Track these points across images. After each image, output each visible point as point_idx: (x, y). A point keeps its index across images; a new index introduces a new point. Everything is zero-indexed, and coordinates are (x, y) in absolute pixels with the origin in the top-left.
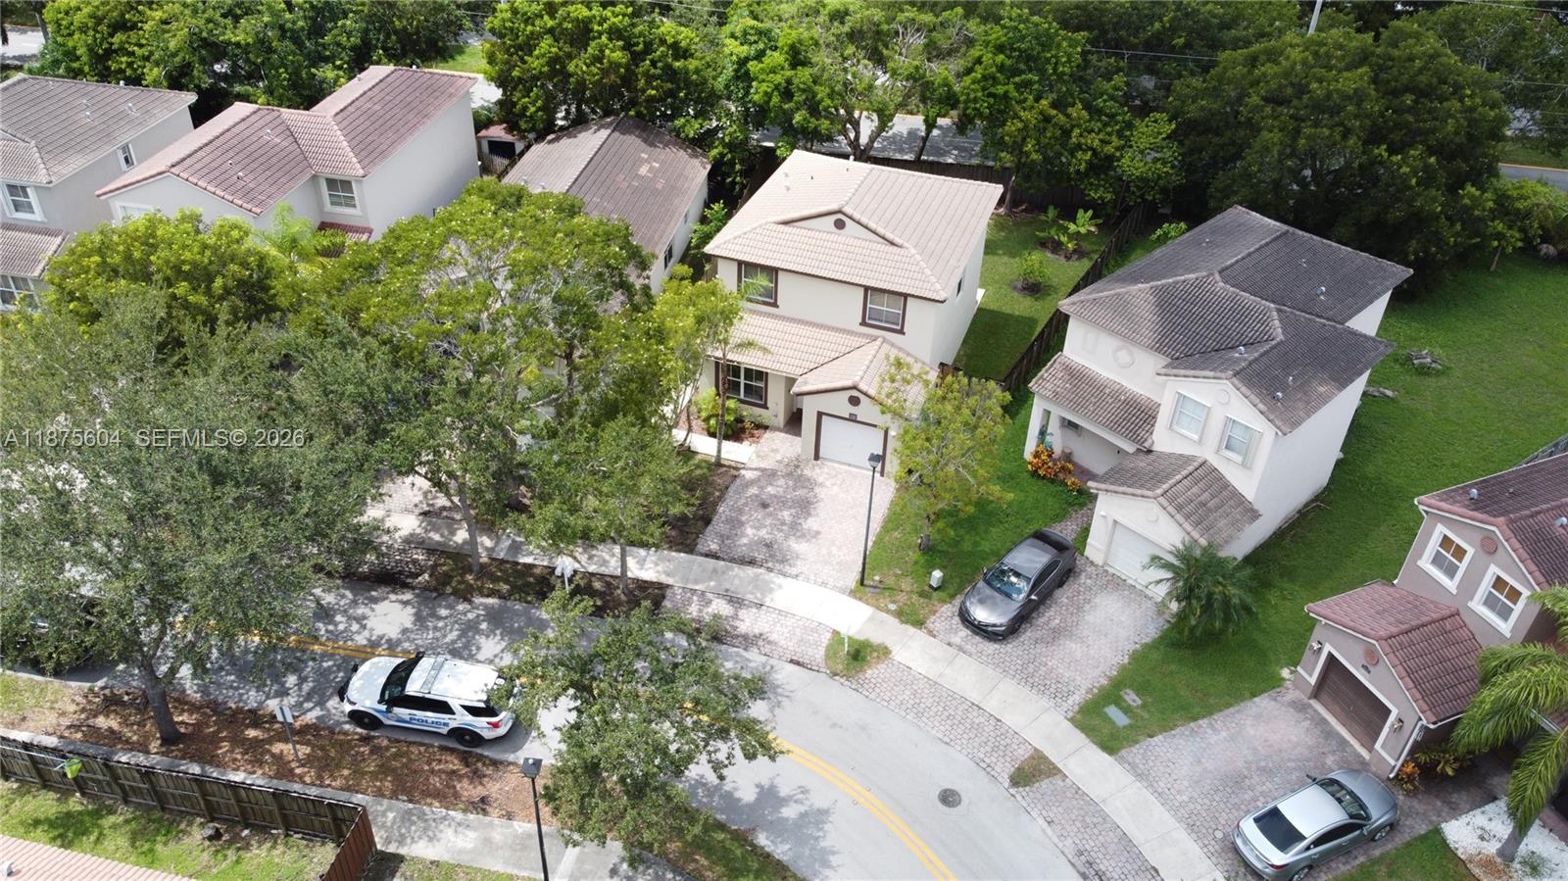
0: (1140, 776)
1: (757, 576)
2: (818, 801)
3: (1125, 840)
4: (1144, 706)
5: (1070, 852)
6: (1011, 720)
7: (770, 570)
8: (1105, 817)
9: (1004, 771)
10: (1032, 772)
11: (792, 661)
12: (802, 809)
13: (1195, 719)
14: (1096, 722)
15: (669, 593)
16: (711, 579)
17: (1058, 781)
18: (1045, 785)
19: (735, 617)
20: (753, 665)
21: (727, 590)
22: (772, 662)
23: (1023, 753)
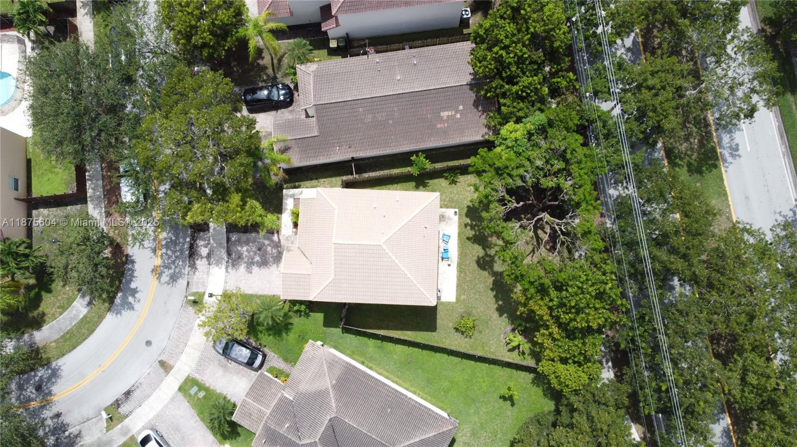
0: (173, 399)
1: (223, 259)
2: (136, 306)
3: (148, 396)
4: (199, 399)
5: (140, 381)
6: (183, 357)
7: (227, 262)
8: (154, 390)
9: (163, 358)
10: (165, 366)
11: (188, 282)
12: (133, 302)
13: (198, 415)
14: (189, 384)
15: (207, 232)
16: (216, 244)
17: (164, 374)
18: (161, 370)
19: (202, 258)
20: (183, 270)
21: (213, 251)
22: (186, 276)
23: (171, 362)
